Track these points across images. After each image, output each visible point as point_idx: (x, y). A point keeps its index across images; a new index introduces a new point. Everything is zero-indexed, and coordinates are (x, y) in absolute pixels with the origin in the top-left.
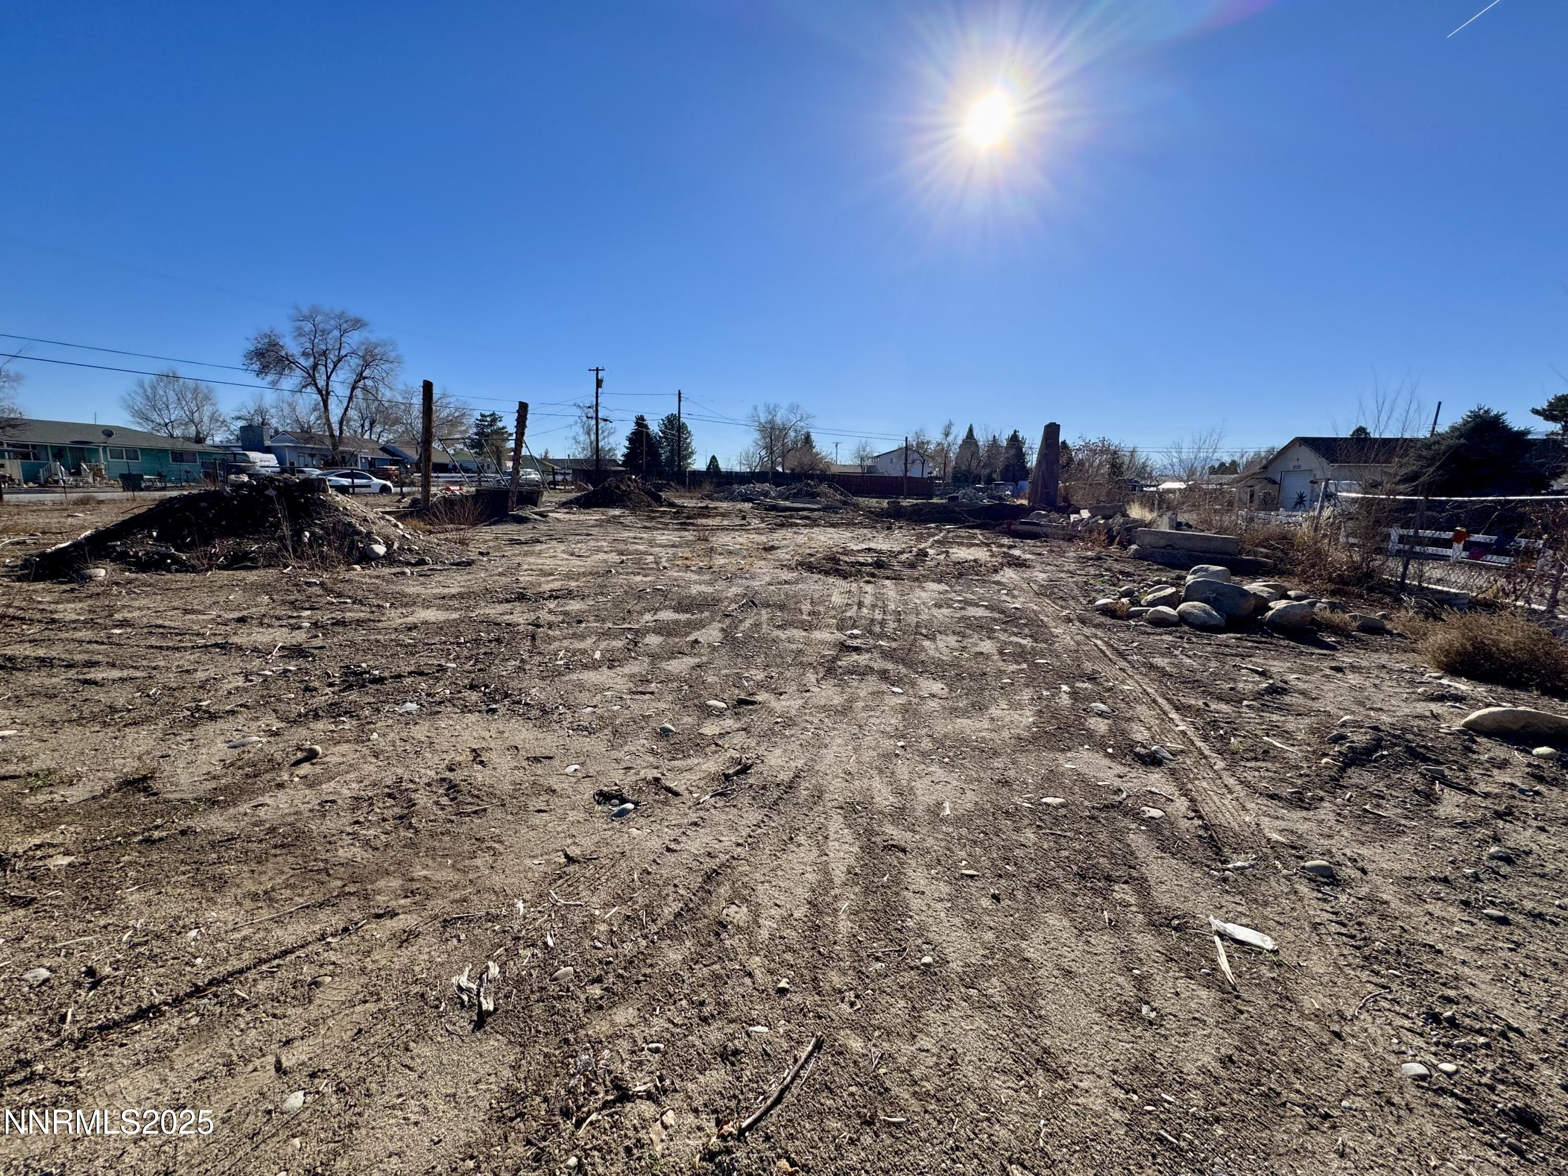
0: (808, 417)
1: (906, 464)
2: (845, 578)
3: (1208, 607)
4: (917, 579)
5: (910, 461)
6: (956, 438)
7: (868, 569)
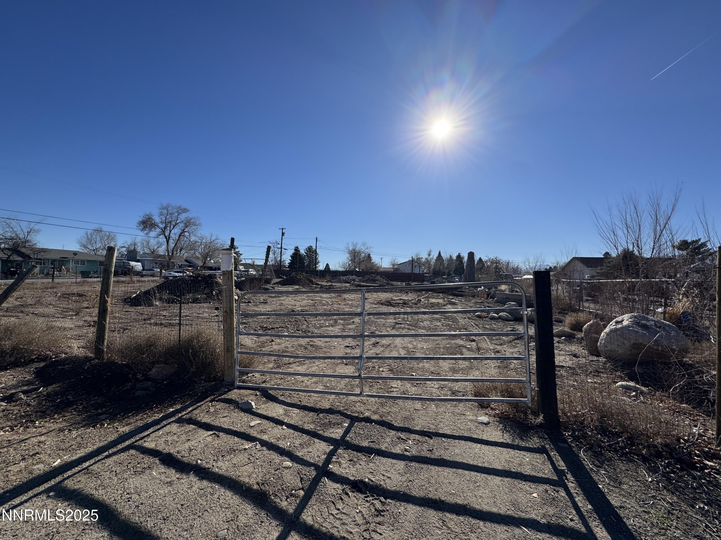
0: (370, 248)
1: (412, 268)
2: (394, 307)
3: (508, 314)
4: (418, 308)
5: (414, 266)
6: (433, 256)
7: (401, 305)
